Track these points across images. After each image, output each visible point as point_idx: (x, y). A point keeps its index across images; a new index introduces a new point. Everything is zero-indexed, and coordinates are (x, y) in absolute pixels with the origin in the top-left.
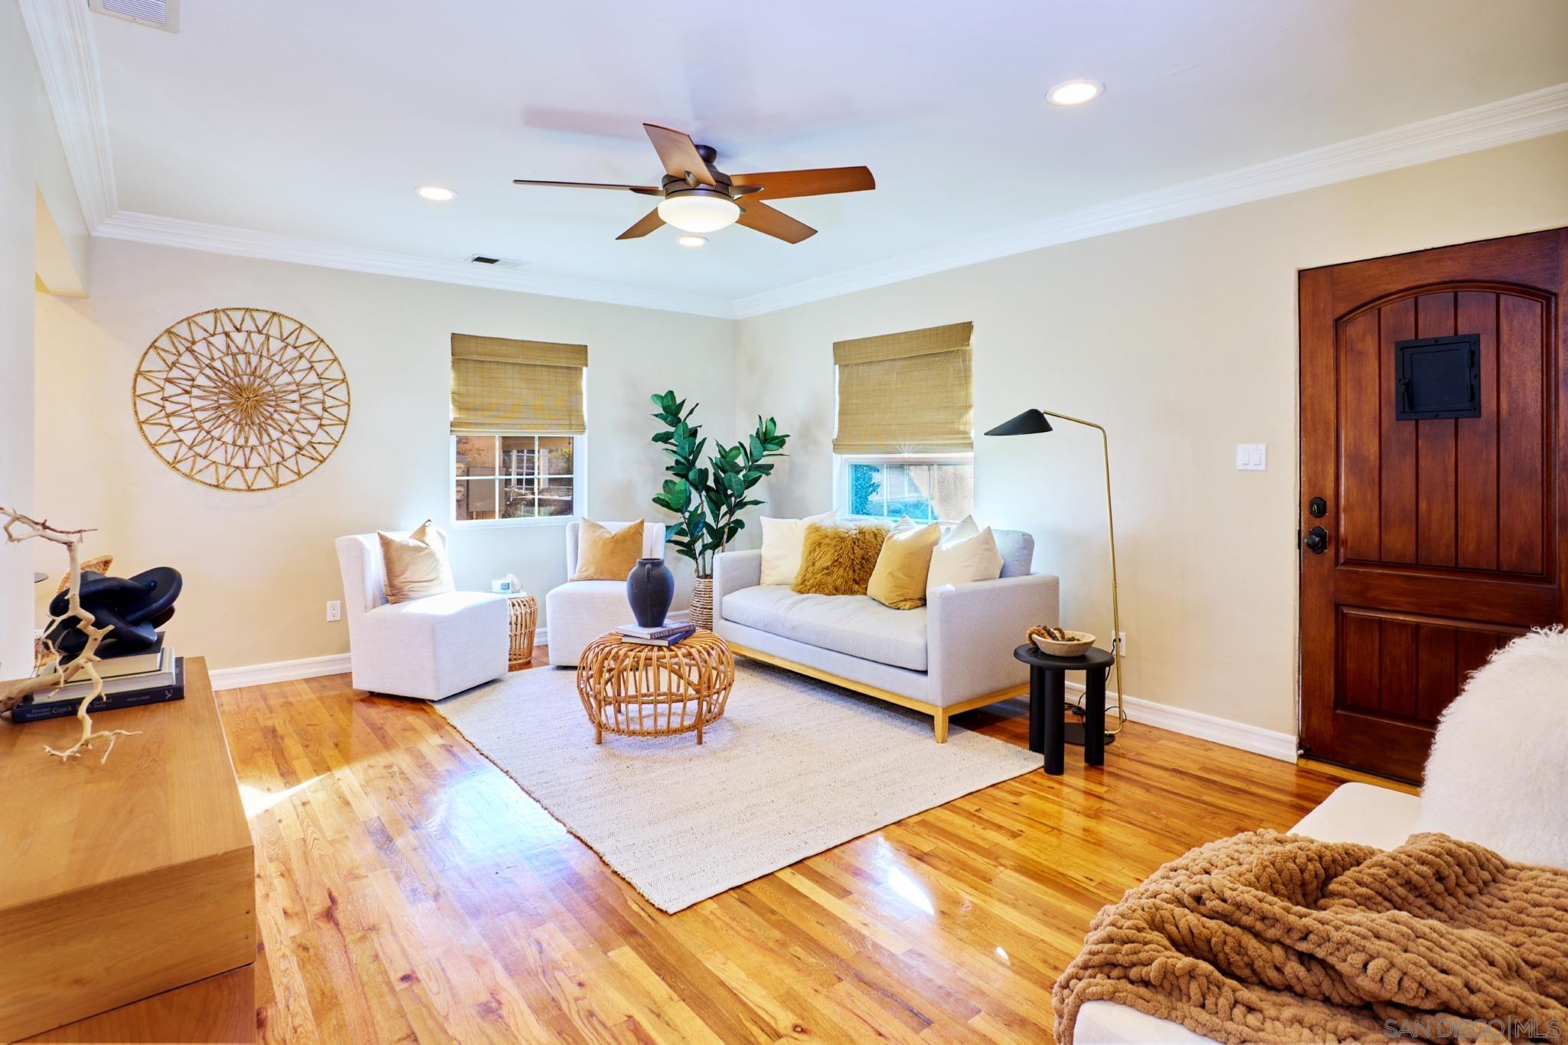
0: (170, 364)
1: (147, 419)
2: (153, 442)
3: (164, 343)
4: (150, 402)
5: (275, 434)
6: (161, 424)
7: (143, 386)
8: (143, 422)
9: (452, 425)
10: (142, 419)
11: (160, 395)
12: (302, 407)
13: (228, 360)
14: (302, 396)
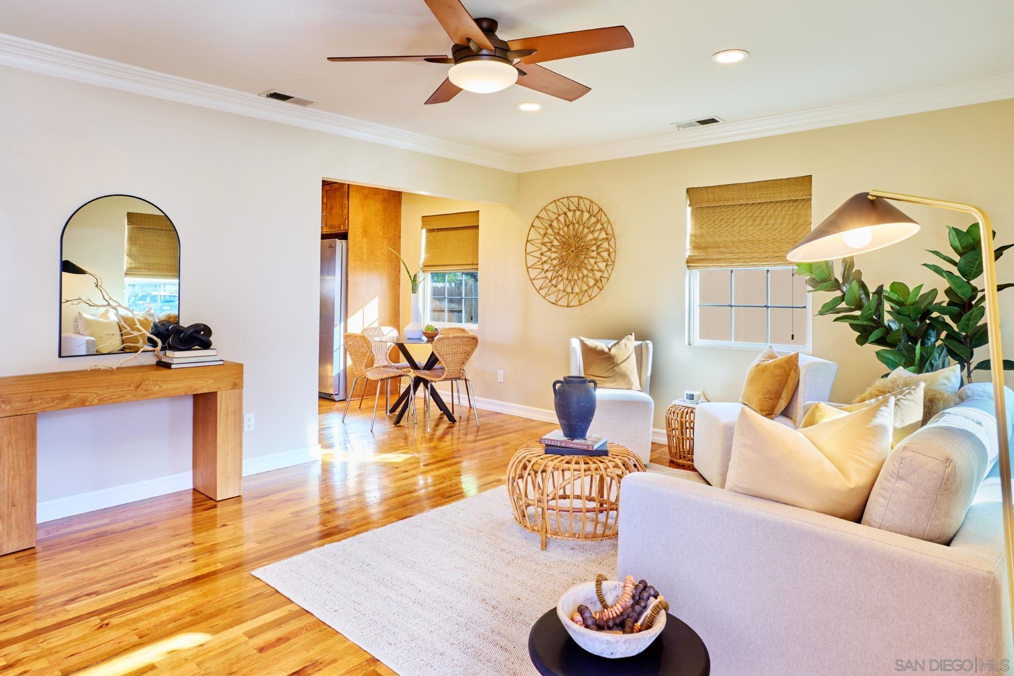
0: (543, 235)
1: (532, 266)
2: (532, 278)
3: (537, 223)
4: (533, 256)
5: (585, 272)
6: (538, 268)
7: (530, 248)
8: (529, 268)
9: (687, 262)
10: (528, 266)
11: (539, 252)
12: (598, 254)
13: (566, 229)
14: (598, 247)
